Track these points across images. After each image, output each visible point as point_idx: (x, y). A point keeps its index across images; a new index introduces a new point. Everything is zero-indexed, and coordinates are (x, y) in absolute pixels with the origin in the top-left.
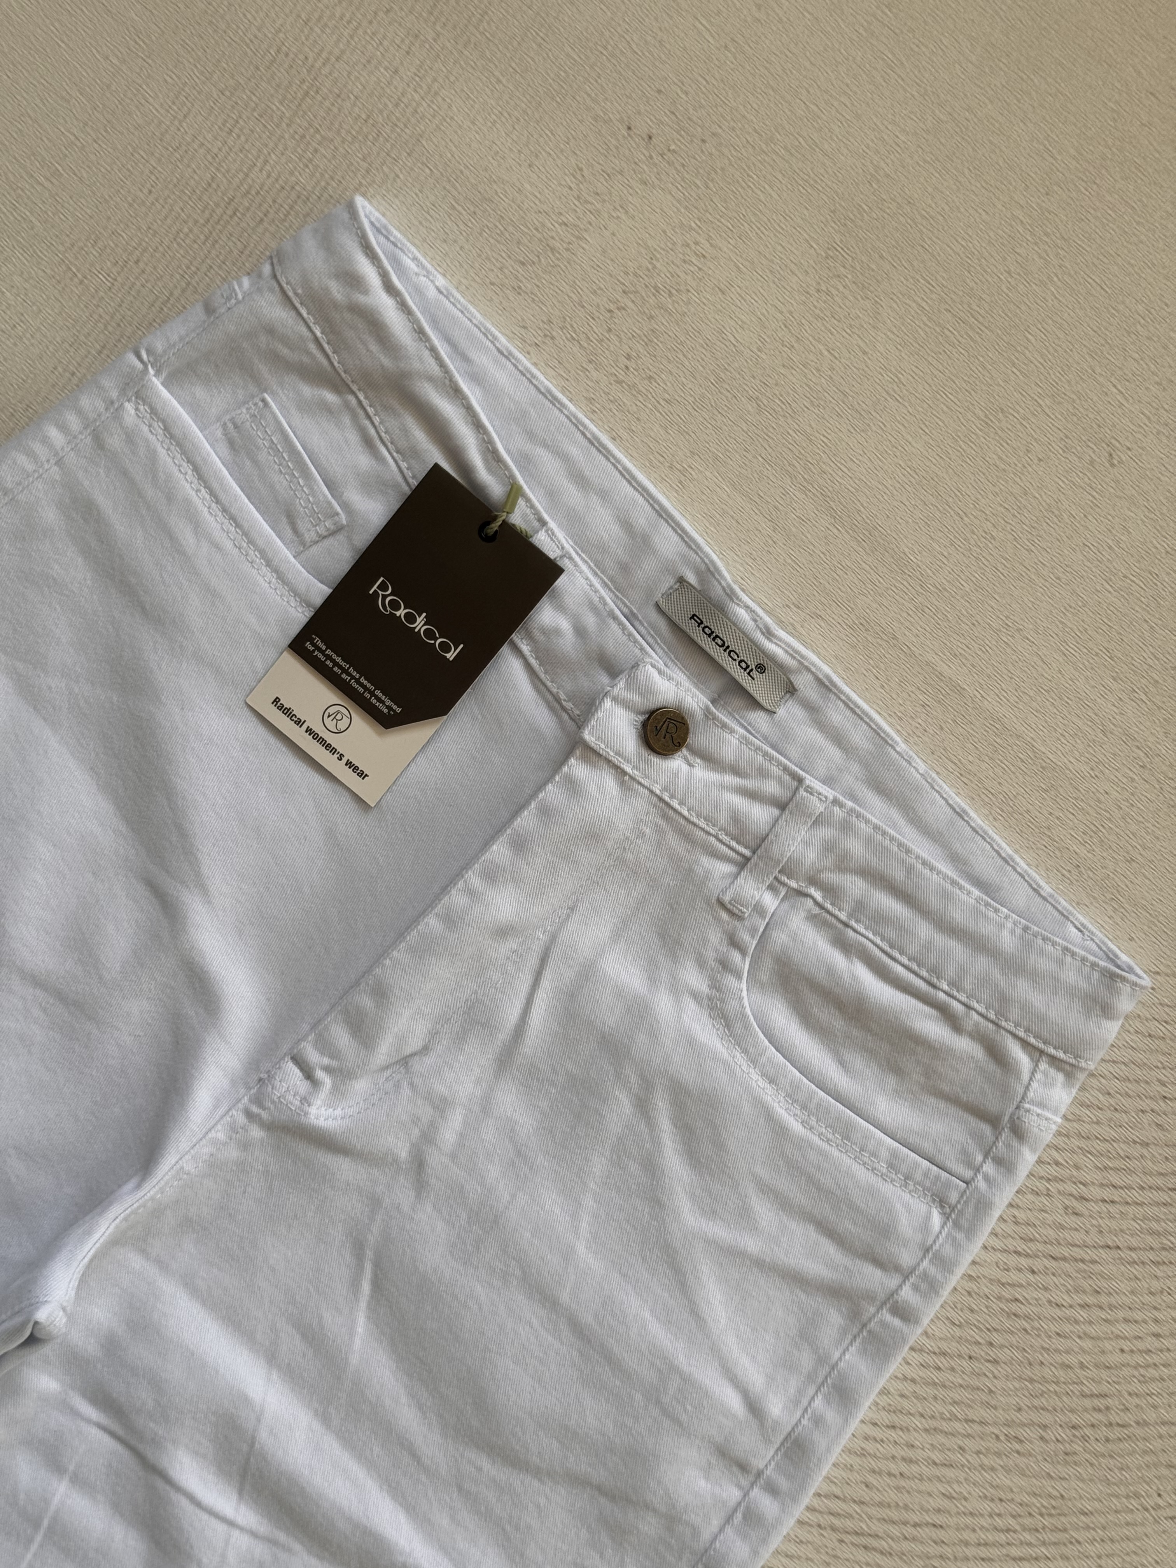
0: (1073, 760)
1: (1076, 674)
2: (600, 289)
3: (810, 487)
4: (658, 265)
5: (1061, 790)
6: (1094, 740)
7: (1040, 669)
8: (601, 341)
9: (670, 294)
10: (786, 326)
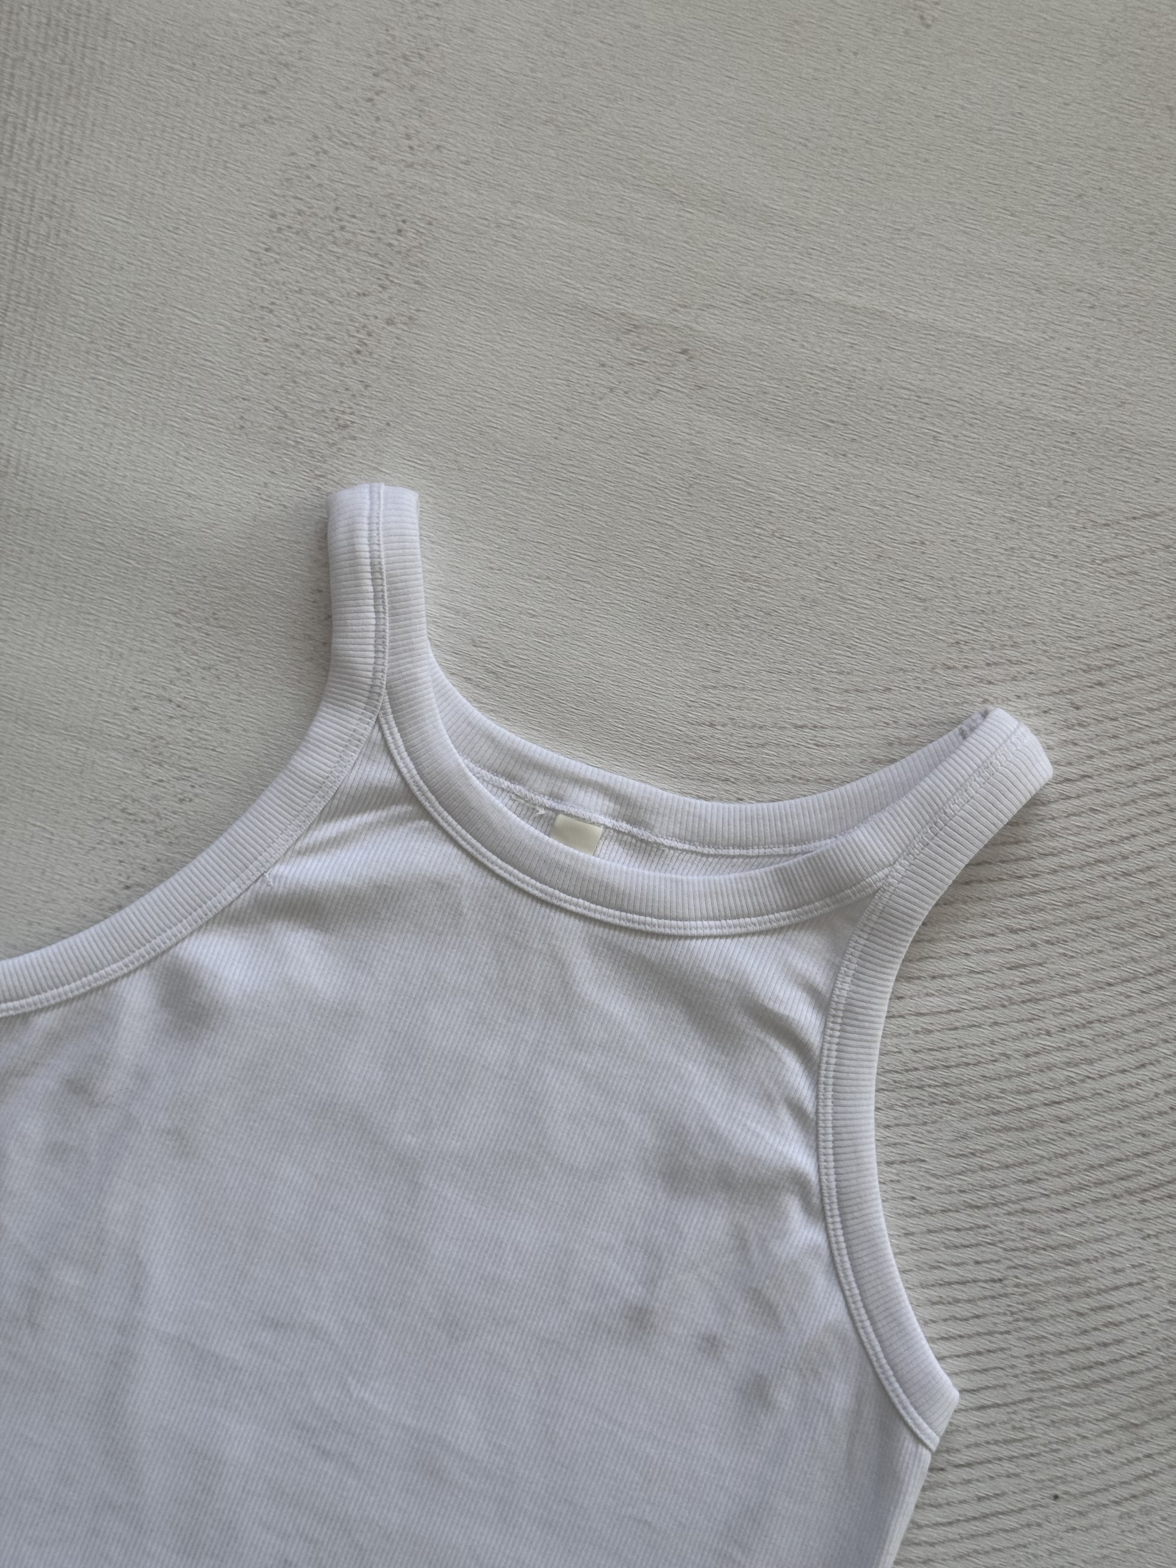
0: (1021, 332)
1: (986, 246)
2: (350, 82)
3: (644, 183)
4: (397, 33)
5: (1023, 367)
6: (1033, 304)
7: (948, 258)
8: (373, 133)
9: (421, 56)
10: (549, 36)
